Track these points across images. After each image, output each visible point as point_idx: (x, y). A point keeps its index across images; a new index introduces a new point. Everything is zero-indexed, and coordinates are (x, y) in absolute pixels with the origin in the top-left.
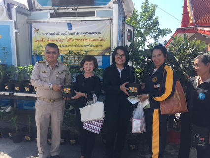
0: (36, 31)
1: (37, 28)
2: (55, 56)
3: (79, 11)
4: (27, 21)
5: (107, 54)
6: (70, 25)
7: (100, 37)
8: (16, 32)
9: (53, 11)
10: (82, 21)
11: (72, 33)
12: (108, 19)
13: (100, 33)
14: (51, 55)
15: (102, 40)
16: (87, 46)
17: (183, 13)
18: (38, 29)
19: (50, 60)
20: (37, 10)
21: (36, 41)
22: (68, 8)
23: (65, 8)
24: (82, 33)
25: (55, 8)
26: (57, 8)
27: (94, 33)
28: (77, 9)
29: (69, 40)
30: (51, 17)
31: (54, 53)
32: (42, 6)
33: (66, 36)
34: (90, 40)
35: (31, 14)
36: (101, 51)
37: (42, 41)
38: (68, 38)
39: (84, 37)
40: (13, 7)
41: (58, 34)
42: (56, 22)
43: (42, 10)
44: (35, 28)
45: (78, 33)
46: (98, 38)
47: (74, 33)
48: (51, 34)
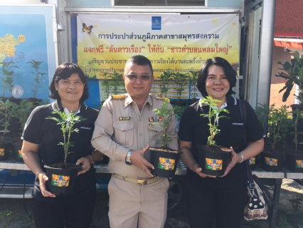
0: (87, 31)
1: (88, 25)
2: (146, 83)
4: (68, 10)
6: (157, 21)
7: (216, 45)
8: (58, 31)
10: (182, 13)
11: (160, 37)
13: (217, 36)
14: (138, 82)
15: (221, 50)
16: (191, 62)
18: (91, 27)
21: (86, 51)
24: (180, 37)
27: (205, 36)
29: (153, 50)
30: (116, 4)
31: (144, 77)
33: (148, 41)
34: (196, 50)
37: (98, 50)
38: (152, 46)
41: (131, 37)
42: (130, 15)
44: (84, 25)
45: (173, 36)
46: (214, 46)
47: (166, 37)
48: (118, 37)
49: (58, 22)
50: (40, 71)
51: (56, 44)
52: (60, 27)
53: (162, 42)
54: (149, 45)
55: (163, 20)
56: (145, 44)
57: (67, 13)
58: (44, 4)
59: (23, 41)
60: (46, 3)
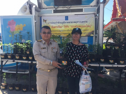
0: (45, 22)
1: (45, 20)
3: (71, 8)
4: (39, 15)
5: (92, 35)
8: (35, 23)
9: (54, 9)
10: (75, 15)
11: (68, 23)
12: (92, 13)
13: (87, 22)
15: (88, 26)
17: (113, 9)
18: (46, 20)
19: (46, 38)
20: (44, 8)
22: (64, 7)
23: (62, 7)
24: (74, 22)
25: (55, 7)
26: (57, 7)
27: (83, 22)
28: (70, 7)
30: (54, 13)
32: (47, 6)
33: (64, 24)
34: (80, 26)
35: (41, 11)
36: (87, 33)
38: (65, 26)
39: (76, 24)
40: (33, 7)
41: (58, 23)
42: (58, 16)
43: (47, 8)
44: (44, 20)
45: (72, 22)
46: (86, 25)
47: (70, 22)
48: (54, 23)
49: (35, 20)
50: (29, 35)
51: (34, 27)
52: (36, 21)
53: (68, 24)
54: (64, 25)
55: (68, 17)
56: (63, 25)
57: (39, 16)
58: (31, 15)
59: (25, 26)
60: (32, 14)
